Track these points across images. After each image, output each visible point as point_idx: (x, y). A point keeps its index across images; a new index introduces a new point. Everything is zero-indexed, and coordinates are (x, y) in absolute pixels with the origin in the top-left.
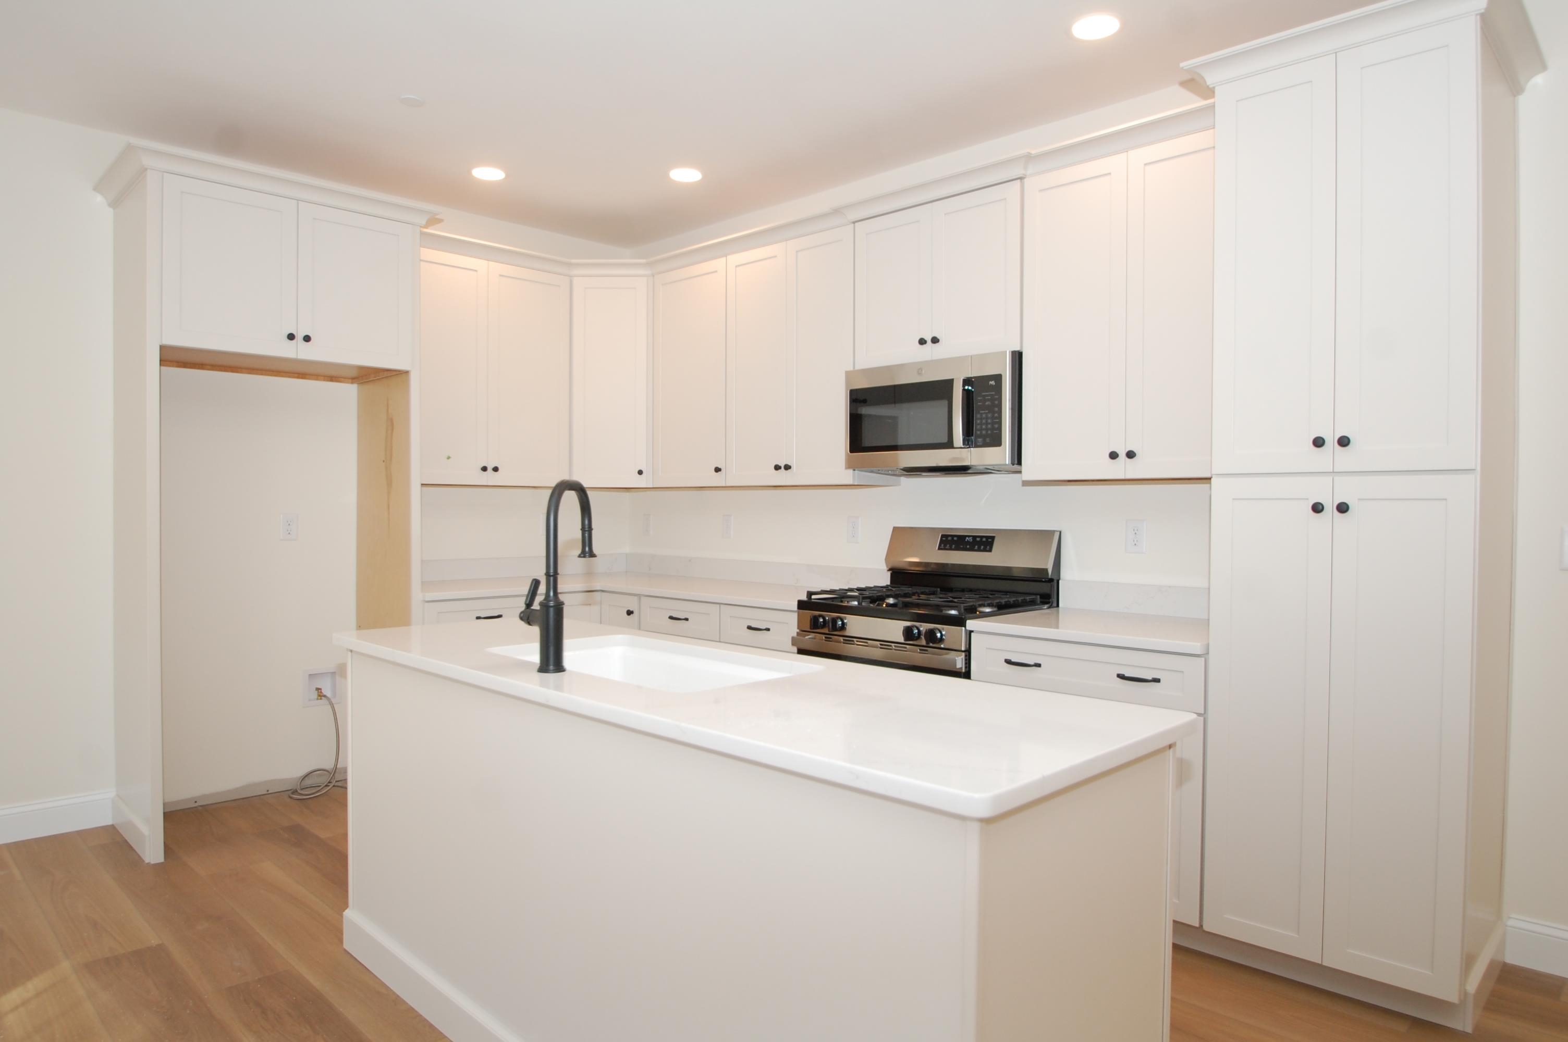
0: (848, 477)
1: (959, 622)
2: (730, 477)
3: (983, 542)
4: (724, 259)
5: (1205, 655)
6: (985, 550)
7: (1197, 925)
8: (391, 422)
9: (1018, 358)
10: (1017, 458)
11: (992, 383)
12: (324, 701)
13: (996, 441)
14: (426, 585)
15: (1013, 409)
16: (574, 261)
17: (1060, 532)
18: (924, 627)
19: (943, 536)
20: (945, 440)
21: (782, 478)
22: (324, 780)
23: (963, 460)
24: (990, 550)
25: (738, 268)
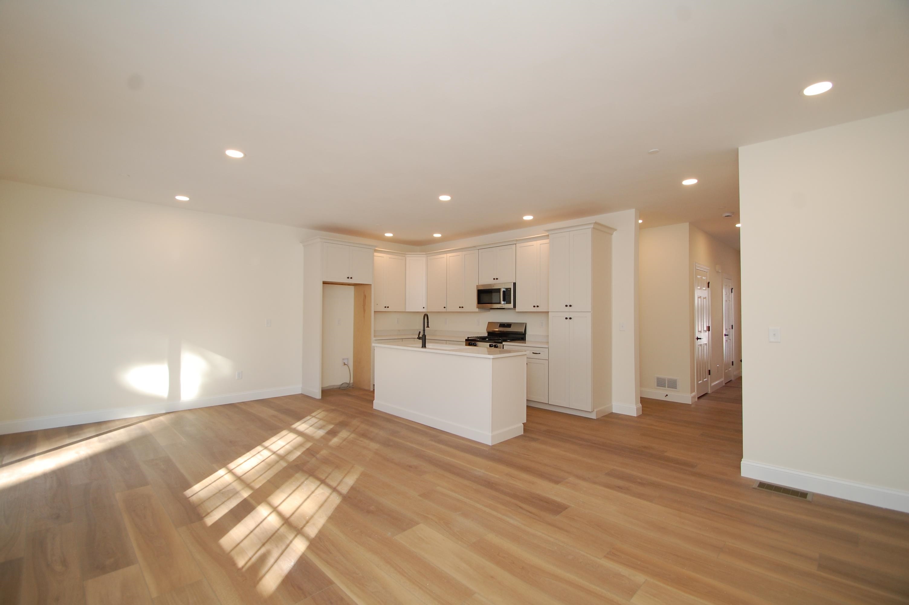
0: (477, 310)
1: (501, 343)
2: (449, 310)
3: (509, 325)
4: (446, 255)
5: (548, 348)
6: (509, 327)
7: (548, 403)
8: (365, 296)
9: (515, 284)
10: (515, 306)
11: (509, 289)
12: (346, 366)
13: (510, 303)
14: (375, 336)
15: (514, 296)
16: (407, 253)
17: (526, 323)
18: (494, 344)
19: (500, 324)
20: (499, 302)
21: (461, 310)
22: (347, 385)
23: (503, 307)
24: (510, 327)
25: (450, 257)
